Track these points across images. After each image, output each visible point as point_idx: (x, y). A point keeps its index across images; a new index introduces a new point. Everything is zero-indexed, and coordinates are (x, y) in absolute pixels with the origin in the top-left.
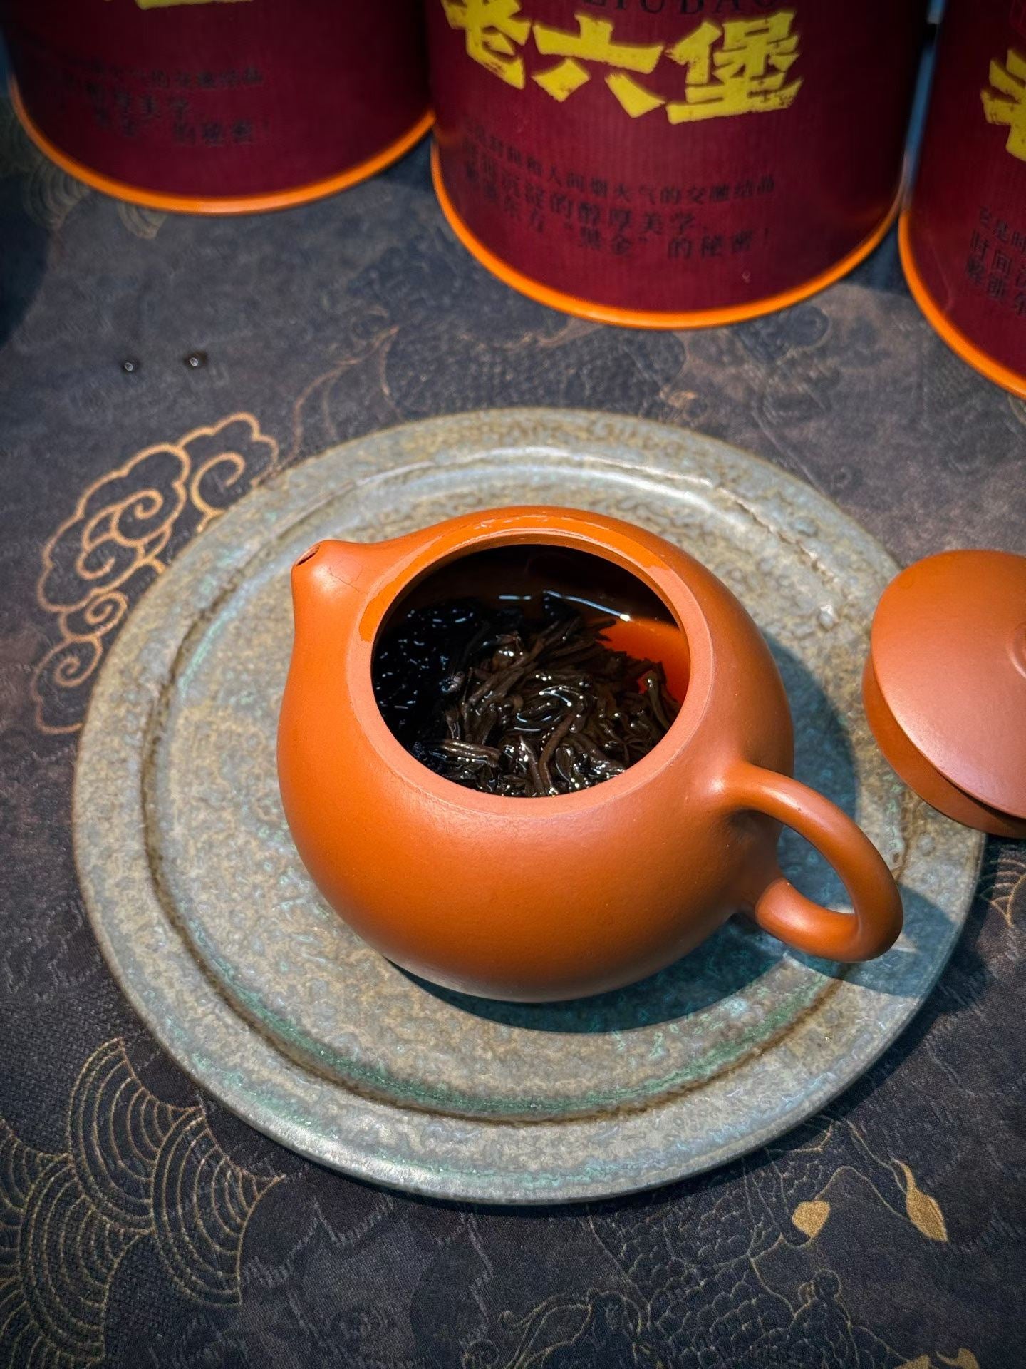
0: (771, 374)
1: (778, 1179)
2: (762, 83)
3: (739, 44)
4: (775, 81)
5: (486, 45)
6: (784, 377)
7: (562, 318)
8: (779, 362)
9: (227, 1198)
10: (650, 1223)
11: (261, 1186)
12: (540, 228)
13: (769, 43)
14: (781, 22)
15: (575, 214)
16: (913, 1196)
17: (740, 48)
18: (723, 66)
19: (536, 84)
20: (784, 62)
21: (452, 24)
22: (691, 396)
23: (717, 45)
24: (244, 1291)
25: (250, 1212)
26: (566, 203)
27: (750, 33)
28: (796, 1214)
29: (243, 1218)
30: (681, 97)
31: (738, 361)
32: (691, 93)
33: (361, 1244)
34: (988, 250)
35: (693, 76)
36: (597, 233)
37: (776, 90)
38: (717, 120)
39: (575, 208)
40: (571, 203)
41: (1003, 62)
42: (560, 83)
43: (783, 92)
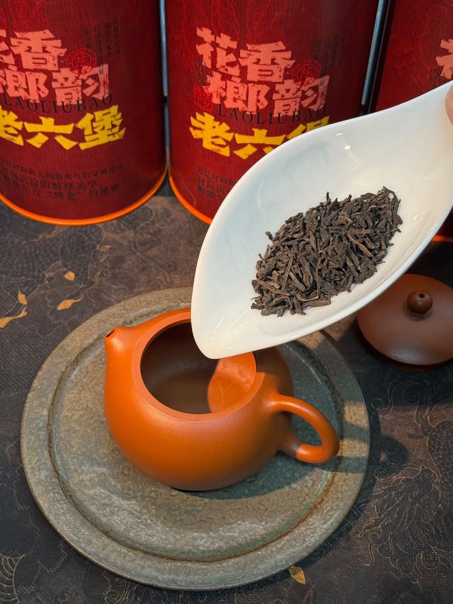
0: (136, 233)
2: (111, 131)
3: (100, 119)
4: (116, 130)
5: (6, 132)
6: (141, 234)
7: (53, 226)
8: (138, 229)
9: (4, 568)
11: (16, 561)
12: (38, 195)
13: (111, 117)
14: (114, 109)
15: (51, 187)
17: (101, 120)
18: (97, 127)
19: (28, 143)
20: (118, 123)
22: (109, 247)
23: (93, 120)
24: (19, 597)
25: (14, 570)
26: (47, 184)
27: (104, 115)
29: (12, 573)
30: (84, 141)
31: (123, 231)
32: (87, 138)
33: (58, 571)
34: (204, 182)
35: (87, 132)
36: (61, 193)
37: (117, 133)
38: (98, 146)
39: (51, 185)
40: (49, 184)
41: (195, 117)
42: (38, 142)
43: (119, 133)
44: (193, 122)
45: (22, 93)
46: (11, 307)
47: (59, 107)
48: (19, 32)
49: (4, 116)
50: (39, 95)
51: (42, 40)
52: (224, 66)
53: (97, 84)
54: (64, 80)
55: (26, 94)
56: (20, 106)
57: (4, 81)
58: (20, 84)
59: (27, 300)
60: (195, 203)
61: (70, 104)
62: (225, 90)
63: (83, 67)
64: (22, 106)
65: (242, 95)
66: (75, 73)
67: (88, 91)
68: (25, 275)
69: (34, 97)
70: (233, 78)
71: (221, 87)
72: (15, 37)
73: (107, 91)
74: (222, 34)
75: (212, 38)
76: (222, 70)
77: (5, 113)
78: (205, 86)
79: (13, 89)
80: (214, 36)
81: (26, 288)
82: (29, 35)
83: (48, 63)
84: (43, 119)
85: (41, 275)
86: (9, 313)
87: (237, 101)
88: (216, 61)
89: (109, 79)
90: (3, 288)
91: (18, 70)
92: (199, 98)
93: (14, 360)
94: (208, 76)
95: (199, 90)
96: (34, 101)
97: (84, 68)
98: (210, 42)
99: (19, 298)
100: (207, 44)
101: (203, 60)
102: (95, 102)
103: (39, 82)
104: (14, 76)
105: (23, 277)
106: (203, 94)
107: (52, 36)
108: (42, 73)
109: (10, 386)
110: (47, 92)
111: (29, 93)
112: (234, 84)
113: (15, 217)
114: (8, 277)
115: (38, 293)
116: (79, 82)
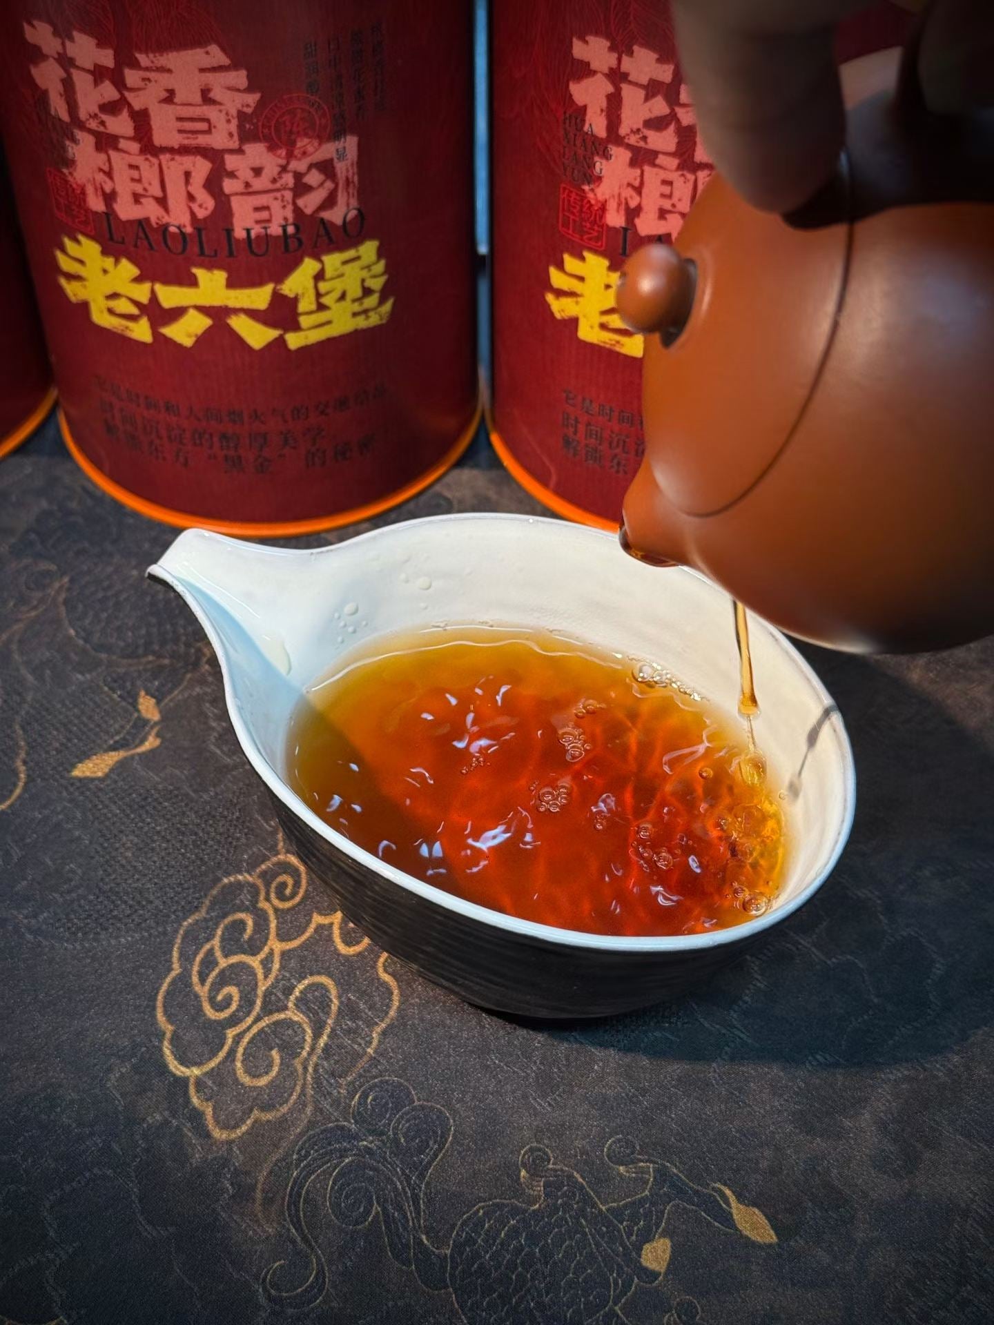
1: (619, 1231)
2: (361, 304)
3: (336, 273)
4: (372, 301)
5: (111, 311)
10: (516, 1303)
12: (186, 464)
13: (362, 269)
14: (369, 249)
15: (217, 444)
16: (738, 1211)
17: (339, 276)
18: (328, 293)
19: (164, 336)
20: (377, 284)
21: (73, 299)
23: (319, 277)
26: (207, 436)
27: (345, 262)
28: (643, 1256)
30: (296, 327)
32: (304, 321)
34: (579, 426)
35: (303, 306)
36: (239, 457)
37: (374, 309)
38: (330, 341)
39: (215, 439)
40: (211, 435)
41: (560, 266)
42: (186, 331)
43: (380, 309)
44: (557, 279)
45: (151, 211)
46: (122, 727)
47: (238, 241)
48: (147, 54)
49: (105, 271)
50: (193, 214)
51: (202, 70)
52: (638, 130)
53: (329, 185)
54: (251, 174)
55: (160, 212)
56: (146, 243)
57: (107, 180)
58: (146, 185)
59: (160, 712)
60: (554, 479)
61: (267, 235)
62: (639, 190)
63: (299, 139)
64: (150, 244)
65: (680, 200)
66: (279, 156)
67: (309, 203)
68: (154, 653)
69: (179, 218)
70: (661, 160)
71: (629, 185)
72: (135, 65)
73: (354, 202)
74: (636, 48)
75: (612, 60)
76: (633, 140)
77: (109, 262)
78: (589, 183)
79: (131, 199)
80: (616, 55)
81: (156, 683)
82: (171, 59)
83: (213, 130)
84: (200, 273)
85: (193, 651)
86: (116, 742)
87: (668, 216)
88: (619, 117)
89: (359, 174)
90: (101, 684)
91: (143, 151)
92: (572, 217)
93: (129, 854)
94: (596, 158)
95: (573, 195)
96: (179, 228)
97: (302, 143)
98: (606, 71)
99: (140, 707)
100: (599, 76)
101: (587, 118)
102: (325, 228)
103: (191, 181)
104: (131, 166)
105: (151, 658)
106: (582, 206)
107: (225, 61)
108: (199, 157)
109: (120, 920)
110: (210, 203)
111: (167, 210)
112: (663, 175)
113: (131, 521)
114: (114, 657)
115: (186, 695)
116: (289, 179)
